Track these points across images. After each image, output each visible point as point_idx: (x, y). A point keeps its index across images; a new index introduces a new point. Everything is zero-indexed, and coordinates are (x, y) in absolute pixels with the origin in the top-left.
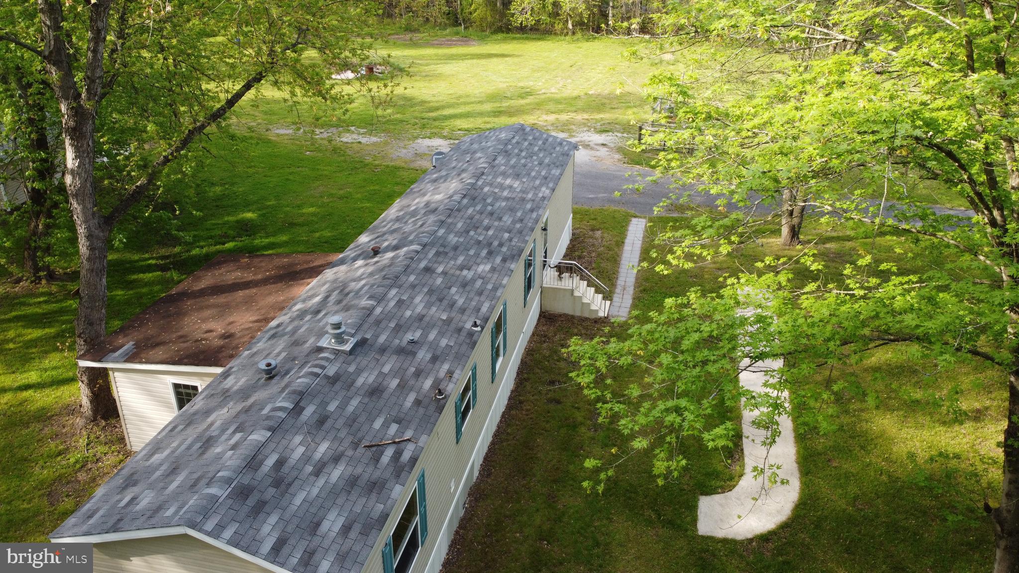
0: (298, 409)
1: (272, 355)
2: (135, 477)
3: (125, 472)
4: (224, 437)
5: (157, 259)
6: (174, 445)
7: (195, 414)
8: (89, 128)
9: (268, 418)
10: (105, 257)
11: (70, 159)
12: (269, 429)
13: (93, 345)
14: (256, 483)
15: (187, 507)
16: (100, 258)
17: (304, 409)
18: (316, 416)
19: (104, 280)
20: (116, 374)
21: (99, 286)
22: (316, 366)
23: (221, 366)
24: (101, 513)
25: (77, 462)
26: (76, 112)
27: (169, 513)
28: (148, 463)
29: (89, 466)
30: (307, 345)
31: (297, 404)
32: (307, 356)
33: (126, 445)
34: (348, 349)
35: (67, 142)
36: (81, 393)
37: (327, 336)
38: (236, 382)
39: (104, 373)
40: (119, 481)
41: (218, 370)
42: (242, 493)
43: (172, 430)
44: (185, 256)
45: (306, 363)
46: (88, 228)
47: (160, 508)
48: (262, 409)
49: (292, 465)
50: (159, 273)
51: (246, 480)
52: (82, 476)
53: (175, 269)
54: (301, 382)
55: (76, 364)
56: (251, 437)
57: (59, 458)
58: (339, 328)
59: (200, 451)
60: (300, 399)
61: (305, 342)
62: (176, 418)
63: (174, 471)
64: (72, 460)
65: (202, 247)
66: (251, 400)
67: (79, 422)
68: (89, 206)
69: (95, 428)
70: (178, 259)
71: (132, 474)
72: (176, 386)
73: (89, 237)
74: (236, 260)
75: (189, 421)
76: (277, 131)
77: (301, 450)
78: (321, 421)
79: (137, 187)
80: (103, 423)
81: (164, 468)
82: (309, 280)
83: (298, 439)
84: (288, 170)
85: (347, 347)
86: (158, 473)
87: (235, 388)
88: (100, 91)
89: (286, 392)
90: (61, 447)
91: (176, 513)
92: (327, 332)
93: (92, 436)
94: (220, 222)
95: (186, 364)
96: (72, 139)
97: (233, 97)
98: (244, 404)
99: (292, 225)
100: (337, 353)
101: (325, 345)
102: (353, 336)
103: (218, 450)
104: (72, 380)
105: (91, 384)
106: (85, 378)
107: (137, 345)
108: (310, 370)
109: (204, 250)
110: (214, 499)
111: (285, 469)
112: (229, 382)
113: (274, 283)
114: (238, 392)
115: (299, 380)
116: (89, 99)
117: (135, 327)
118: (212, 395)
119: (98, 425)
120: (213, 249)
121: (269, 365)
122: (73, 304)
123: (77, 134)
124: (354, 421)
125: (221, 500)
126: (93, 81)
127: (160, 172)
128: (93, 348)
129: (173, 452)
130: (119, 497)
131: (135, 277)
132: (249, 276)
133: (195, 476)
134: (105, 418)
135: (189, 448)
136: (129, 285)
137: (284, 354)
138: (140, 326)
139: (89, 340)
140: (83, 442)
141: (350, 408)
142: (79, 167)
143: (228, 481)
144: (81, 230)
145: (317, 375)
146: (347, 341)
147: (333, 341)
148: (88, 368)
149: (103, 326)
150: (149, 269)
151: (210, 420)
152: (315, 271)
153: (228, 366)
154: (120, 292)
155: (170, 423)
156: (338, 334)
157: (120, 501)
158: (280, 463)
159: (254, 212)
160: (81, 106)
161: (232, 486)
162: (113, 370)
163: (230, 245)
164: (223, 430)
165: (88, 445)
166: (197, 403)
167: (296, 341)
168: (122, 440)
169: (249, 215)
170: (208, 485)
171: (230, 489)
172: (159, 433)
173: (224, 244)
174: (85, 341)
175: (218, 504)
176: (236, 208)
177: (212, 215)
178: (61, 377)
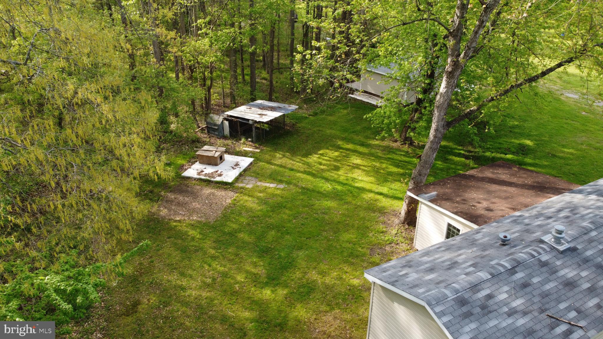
0: (512, 271)
1: (509, 232)
2: (411, 263)
3: (408, 258)
4: (464, 266)
5: (465, 151)
6: (437, 256)
7: (453, 245)
8: (458, 73)
9: (493, 267)
10: (440, 143)
11: (443, 88)
12: (491, 274)
13: (417, 186)
14: (471, 300)
15: (430, 293)
16: (437, 143)
17: (517, 272)
18: (523, 281)
19: (435, 155)
20: (423, 205)
21: (431, 157)
22: (535, 251)
23: (478, 225)
24: (390, 272)
25: (388, 240)
26: (455, 64)
27: (421, 291)
28: (420, 259)
29: (393, 245)
30: (535, 235)
31: (513, 268)
32: (532, 242)
33: (413, 243)
34: (561, 250)
35: (445, 78)
36: (403, 208)
37: (550, 235)
38: (482, 238)
39: (416, 202)
40: (403, 261)
41: (475, 227)
42: (462, 302)
43: (438, 248)
44: (481, 154)
45: (529, 246)
46: (437, 126)
47: (416, 286)
48: (491, 261)
49: (496, 301)
50: (463, 159)
51: (466, 296)
52: (388, 248)
53: (473, 160)
54: (522, 256)
55: (406, 192)
56: (478, 273)
57: (381, 234)
58: (561, 234)
59: (448, 267)
60: (517, 265)
61: (533, 233)
62: (443, 242)
63: (431, 270)
64: (387, 238)
65: (492, 153)
66: (487, 253)
67: (397, 221)
68: (442, 114)
69: (402, 227)
70: (477, 155)
71: (410, 261)
72: (449, 225)
73: (436, 130)
74: (510, 168)
75: (449, 248)
76: (567, 95)
77: (505, 296)
78: (525, 285)
79: (470, 110)
80: (407, 227)
81: (427, 265)
82: (552, 195)
83: (506, 288)
84: (565, 121)
85: (561, 248)
86: (423, 267)
87: (481, 241)
88: (471, 54)
89: (510, 257)
90: (384, 230)
91: (424, 293)
92: (551, 233)
93: (400, 231)
94: (509, 141)
95: (459, 216)
96: (447, 77)
97: (547, 70)
98: (482, 252)
99: (554, 156)
100: (553, 248)
101: (546, 240)
102: (568, 242)
103: (458, 271)
104: (400, 199)
105: (409, 204)
106: (407, 201)
107: (438, 195)
108: (530, 251)
109: (493, 155)
110: (445, 297)
111: (491, 302)
112: (478, 236)
113: (528, 189)
114: (480, 244)
115: (520, 254)
116: (464, 58)
117: (440, 185)
118: (467, 239)
119: (404, 226)
120: (499, 155)
121: (505, 237)
122: (416, 161)
123: (451, 75)
124: (547, 296)
125: (449, 299)
126: (469, 49)
127: (486, 105)
128: (416, 188)
129: (434, 260)
130: (400, 269)
131: (450, 157)
132: (514, 180)
133: (441, 279)
134: (409, 224)
135: (443, 262)
136: (445, 160)
137: (517, 234)
138: (443, 185)
139: (416, 183)
140: (394, 232)
141: (548, 287)
142: (445, 93)
143: (457, 291)
144: (434, 126)
145: (533, 256)
146: (563, 244)
147: (553, 240)
148: (410, 197)
149: (425, 178)
150: (459, 155)
151: (460, 252)
152: (558, 191)
153: (481, 227)
154: (440, 163)
155: (439, 244)
156: (558, 237)
157: (400, 271)
158: (490, 297)
159: (532, 141)
160: (458, 61)
161: (458, 295)
162: (422, 203)
163: (509, 156)
164: (465, 262)
165: (396, 234)
166: (457, 239)
167: (528, 229)
168: (412, 240)
169: (528, 142)
170: (446, 287)
171: (456, 296)
172: (432, 246)
173: (506, 154)
174: (414, 182)
175: (446, 300)
176: (522, 135)
177: (505, 135)
178: (397, 195)
